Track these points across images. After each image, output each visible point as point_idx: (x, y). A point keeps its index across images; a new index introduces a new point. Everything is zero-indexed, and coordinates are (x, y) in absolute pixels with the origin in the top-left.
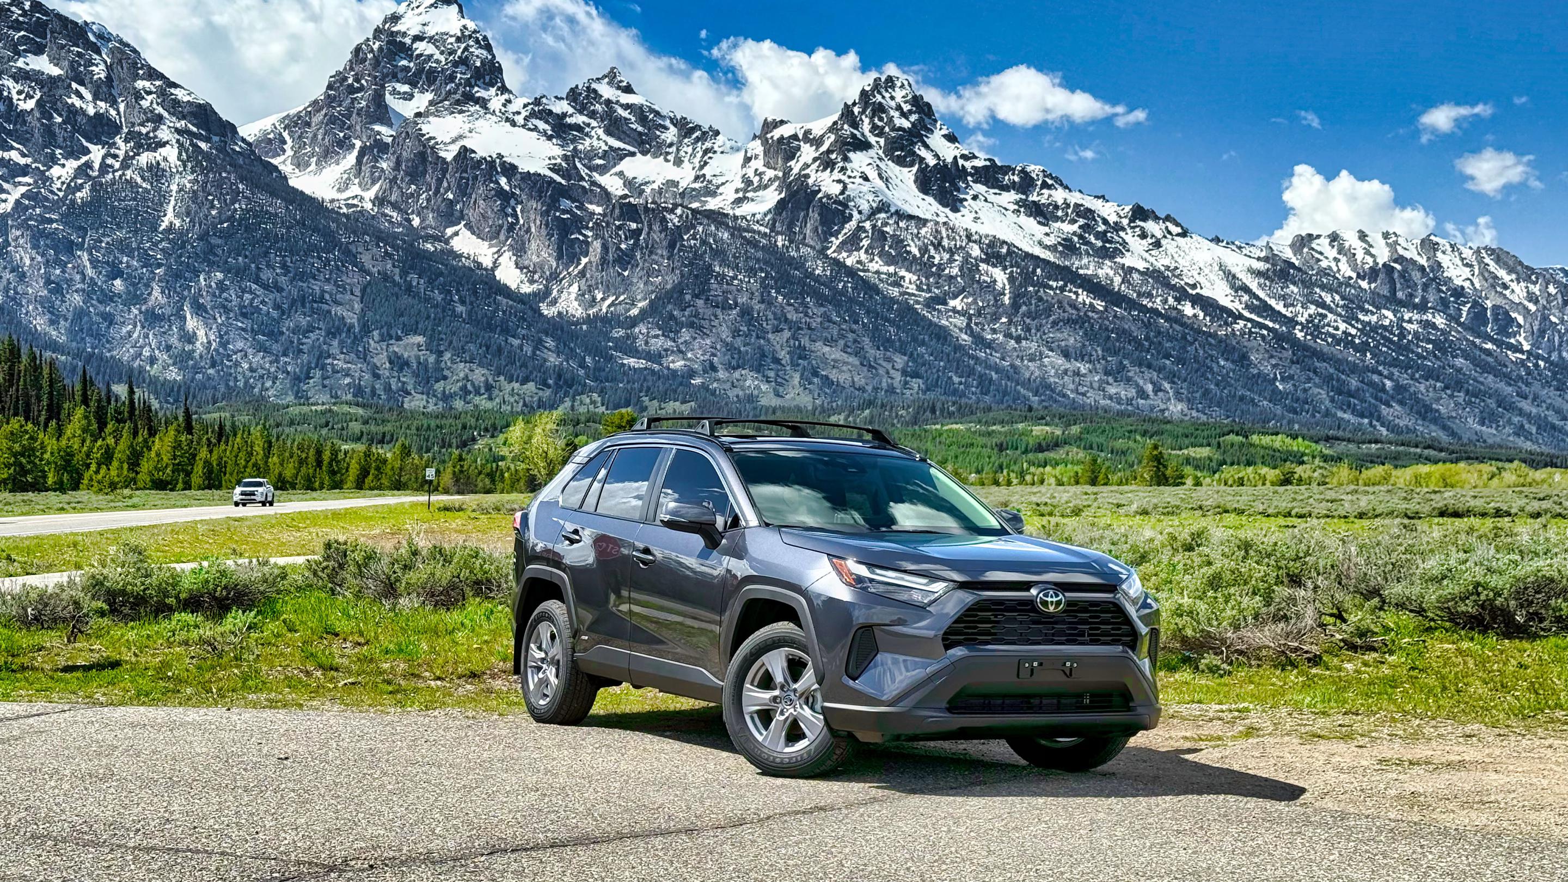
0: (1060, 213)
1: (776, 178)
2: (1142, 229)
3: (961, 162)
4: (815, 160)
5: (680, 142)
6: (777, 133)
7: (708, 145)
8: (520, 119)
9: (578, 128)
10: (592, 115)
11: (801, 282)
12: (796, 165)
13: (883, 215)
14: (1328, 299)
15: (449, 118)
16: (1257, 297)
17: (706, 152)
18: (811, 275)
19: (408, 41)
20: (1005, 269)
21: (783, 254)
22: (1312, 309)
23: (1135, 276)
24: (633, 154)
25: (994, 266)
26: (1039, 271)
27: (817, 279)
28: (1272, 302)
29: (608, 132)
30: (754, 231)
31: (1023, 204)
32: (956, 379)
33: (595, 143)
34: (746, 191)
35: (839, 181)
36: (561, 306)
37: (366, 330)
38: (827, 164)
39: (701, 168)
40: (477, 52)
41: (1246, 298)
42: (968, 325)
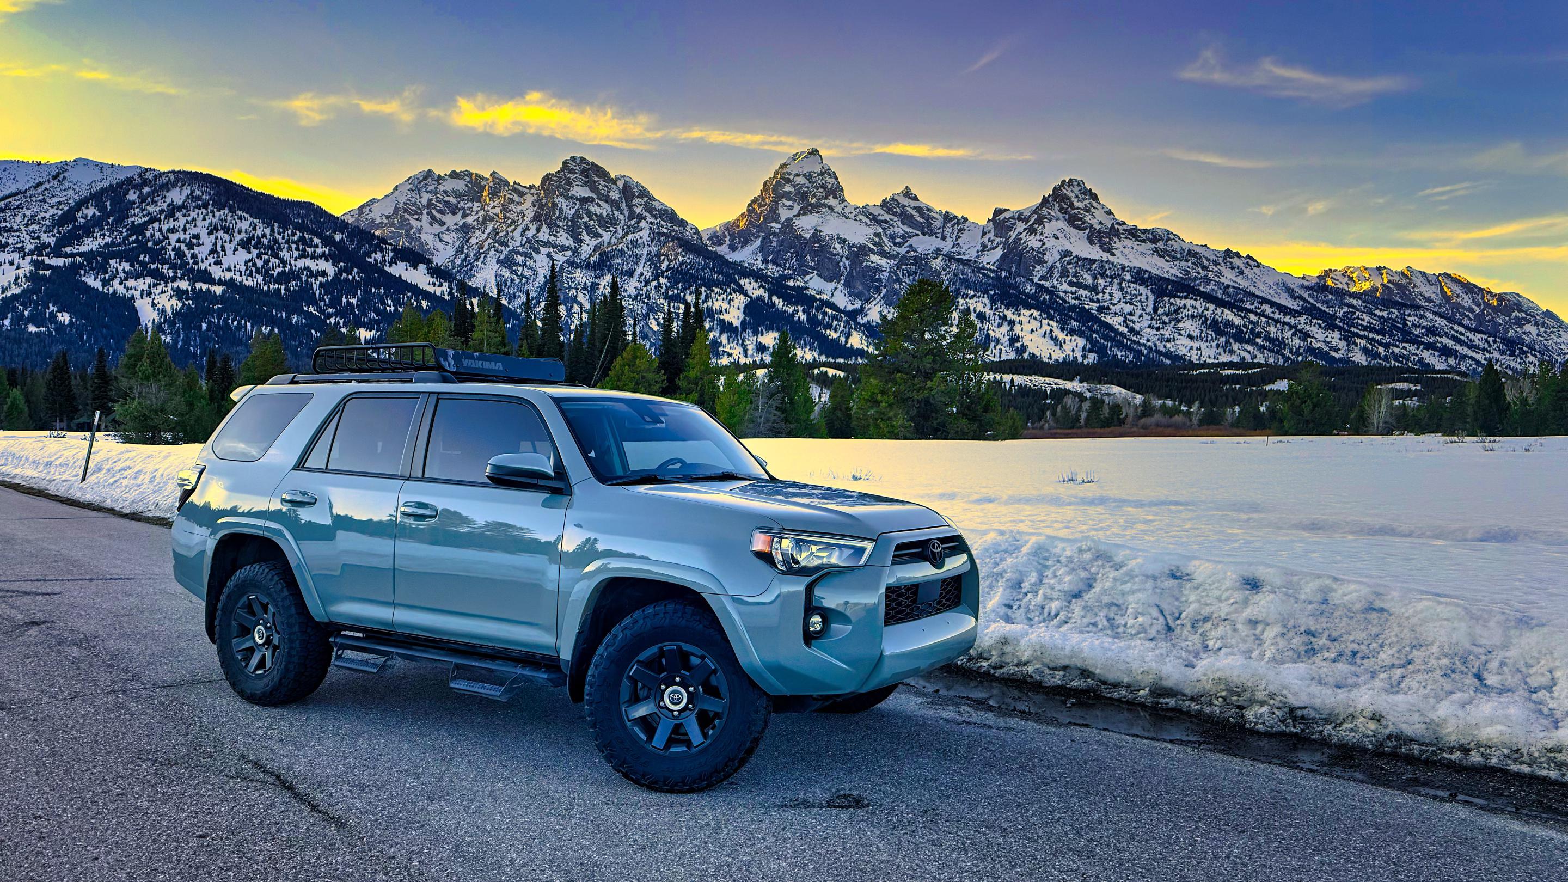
0: (1179, 256)
1: (1002, 243)
2: (1231, 263)
3: (1116, 226)
4: (1025, 230)
5: (944, 227)
6: (1002, 217)
7: (961, 226)
8: (852, 216)
9: (886, 221)
10: (895, 214)
11: (1017, 297)
12: (1013, 235)
13: (1067, 259)
14: (1355, 302)
15: (811, 216)
16: (1309, 302)
17: (960, 231)
18: (1023, 293)
19: (791, 177)
20: (1147, 286)
21: (1004, 283)
22: (1346, 309)
23: (1231, 289)
24: (917, 235)
25: (1140, 285)
26: (1170, 287)
27: (1027, 295)
28: (1319, 305)
29: (903, 224)
30: (987, 269)
31: (1156, 251)
32: (1119, 354)
33: (896, 229)
34: (983, 251)
35: (1040, 240)
36: (869, 318)
37: (744, 329)
38: (1032, 231)
39: (957, 240)
40: (829, 180)
41: (1301, 303)
42: (1124, 321)
